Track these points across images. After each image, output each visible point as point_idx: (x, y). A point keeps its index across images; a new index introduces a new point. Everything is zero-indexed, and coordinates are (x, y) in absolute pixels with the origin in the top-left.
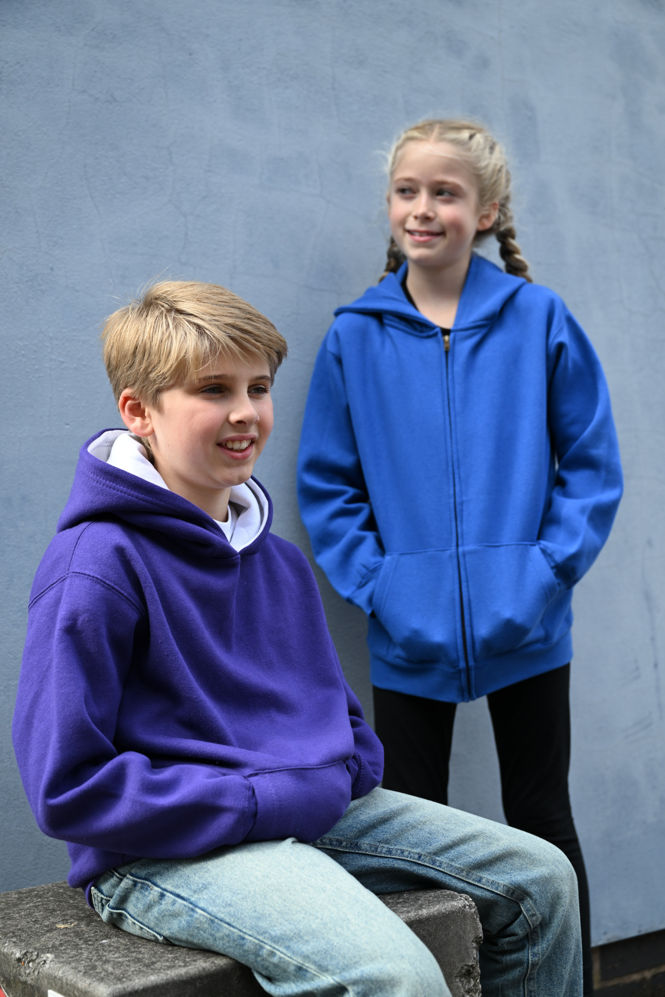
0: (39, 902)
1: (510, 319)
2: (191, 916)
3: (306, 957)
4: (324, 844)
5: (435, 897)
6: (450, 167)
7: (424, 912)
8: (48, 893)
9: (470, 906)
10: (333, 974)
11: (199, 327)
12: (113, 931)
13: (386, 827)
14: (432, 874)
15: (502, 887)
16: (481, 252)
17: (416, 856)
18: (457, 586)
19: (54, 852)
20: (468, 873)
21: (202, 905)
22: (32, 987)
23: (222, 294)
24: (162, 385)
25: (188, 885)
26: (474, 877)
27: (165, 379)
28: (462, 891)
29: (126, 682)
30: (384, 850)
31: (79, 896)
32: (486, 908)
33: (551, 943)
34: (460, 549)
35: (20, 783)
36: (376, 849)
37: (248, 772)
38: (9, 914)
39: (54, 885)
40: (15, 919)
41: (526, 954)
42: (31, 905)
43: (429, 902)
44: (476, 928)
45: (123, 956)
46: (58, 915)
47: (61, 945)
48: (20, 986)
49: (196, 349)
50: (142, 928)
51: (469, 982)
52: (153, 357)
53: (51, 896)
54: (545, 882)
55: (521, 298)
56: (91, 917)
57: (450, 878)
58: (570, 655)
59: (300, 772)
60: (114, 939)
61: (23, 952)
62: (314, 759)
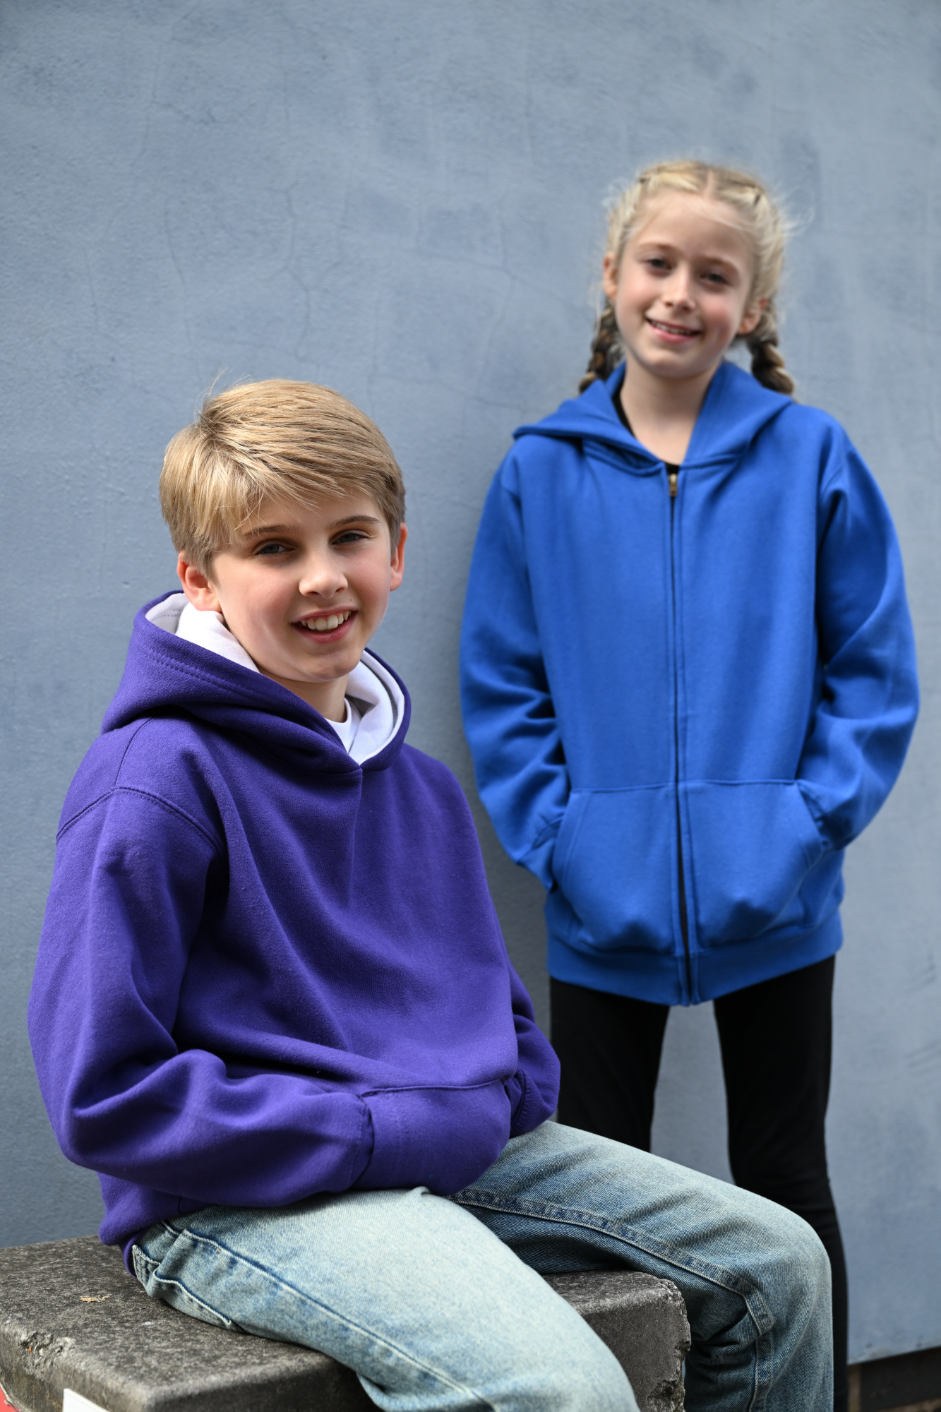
0: (58, 1263)
2: (273, 1293)
3: (435, 1359)
4: (467, 1198)
5: (625, 1282)
7: (608, 1303)
8: (71, 1251)
9: (674, 1297)
10: (473, 1385)
12: (161, 1310)
13: (558, 1179)
15: (720, 1273)
18: (674, 839)
20: (672, 1251)
21: (289, 1278)
22: (42, 1383)
25: (270, 1249)
26: (680, 1257)
28: (662, 1276)
29: (193, 947)
30: (554, 1212)
31: (115, 1257)
32: (696, 1302)
33: (789, 1357)
34: (681, 786)
36: (543, 1209)
37: (363, 1089)
38: (15, 1278)
39: (81, 1240)
40: (22, 1286)
41: (752, 1372)
43: (616, 1288)
44: (682, 1329)
45: (174, 1346)
46: (83, 1283)
47: (86, 1326)
48: (25, 1382)
51: (669, 1406)
53: (75, 1256)
54: (783, 1269)
55: (784, 424)
56: (131, 1288)
57: (646, 1256)
59: (438, 1094)
60: (162, 1321)
61: (32, 1333)
62: (458, 1076)
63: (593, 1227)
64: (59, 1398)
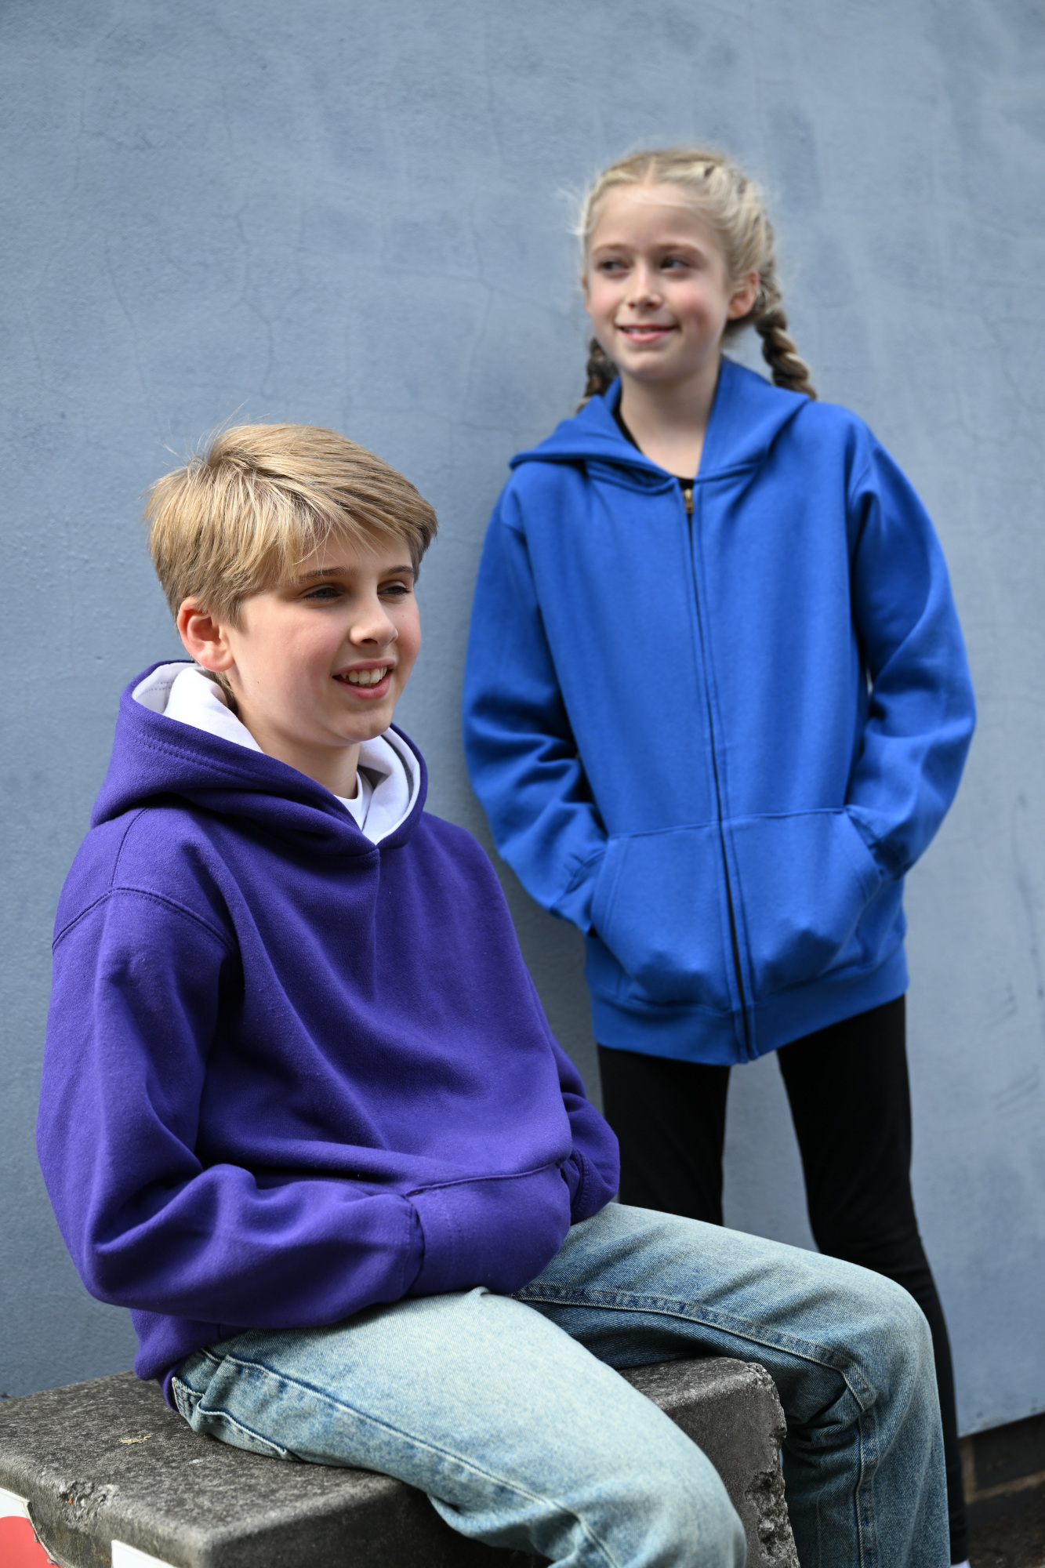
0: (92, 1405)
1: (786, 460)
2: (329, 1415)
3: (511, 1472)
4: (531, 1294)
5: (709, 1369)
6: (679, 221)
7: (693, 1394)
8: (105, 1391)
9: (764, 1381)
10: (554, 1495)
11: (296, 496)
12: (209, 1445)
13: (628, 1263)
14: (703, 1333)
16: (735, 355)
17: (677, 1307)
18: (722, 883)
19: (113, 1326)
20: (759, 1329)
21: (344, 1397)
22: (87, 1537)
23: (329, 441)
24: (242, 589)
25: (321, 1367)
26: (768, 1335)
27: (246, 579)
28: (750, 1358)
29: (211, 1055)
30: (626, 1300)
31: (153, 1393)
32: (789, 1383)
33: (895, 1432)
34: (725, 824)
35: (53, 1222)
36: (614, 1298)
37: (407, 1187)
38: (46, 1425)
39: (114, 1378)
40: (55, 1433)
41: (856, 1452)
42: (80, 1410)
43: (700, 1378)
44: (775, 1415)
45: (226, 1483)
46: (122, 1424)
47: (129, 1470)
48: (68, 1537)
49: (292, 529)
50: (253, 1438)
51: (768, 1499)
52: (226, 545)
53: (110, 1396)
54: (881, 1337)
55: (802, 426)
56: (174, 1425)
57: (731, 1338)
58: (905, 983)
59: (489, 1185)
60: (211, 1457)
61: (71, 1483)
62: (508, 1164)
63: (670, 1313)
64: (107, 1551)
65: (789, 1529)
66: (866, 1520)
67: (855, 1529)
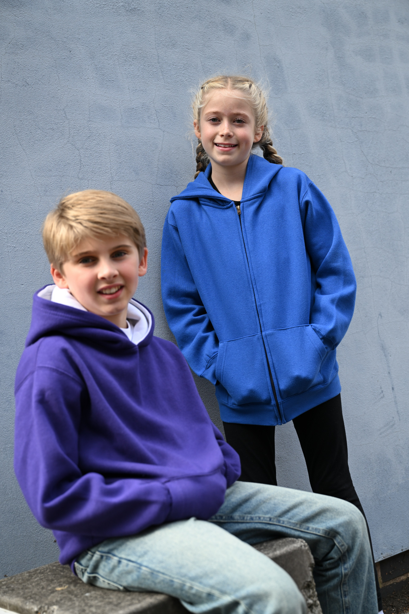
0: (43, 576)
1: (275, 191)
2: (139, 572)
3: (212, 587)
5: (282, 543)
6: (241, 104)
7: (278, 553)
8: (47, 570)
9: (305, 546)
10: (229, 594)
12: (91, 588)
13: (248, 504)
14: (279, 529)
15: (322, 531)
17: (268, 519)
19: (46, 546)
20: (300, 525)
21: (145, 564)
25: (134, 553)
26: (304, 527)
28: (298, 537)
30: (248, 518)
31: (66, 570)
32: (314, 545)
33: (355, 560)
34: (263, 333)
36: (244, 518)
37: (164, 480)
38: (26, 585)
39: (49, 565)
40: (29, 588)
42: (38, 578)
43: (280, 546)
44: (310, 559)
45: (101, 601)
46: (55, 583)
47: (61, 600)
51: (309, 591)
53: (49, 572)
56: (76, 581)
60: (93, 592)
61: (39, 607)
63: (266, 522)
65: (318, 602)
66: (345, 596)
67: (341, 599)
